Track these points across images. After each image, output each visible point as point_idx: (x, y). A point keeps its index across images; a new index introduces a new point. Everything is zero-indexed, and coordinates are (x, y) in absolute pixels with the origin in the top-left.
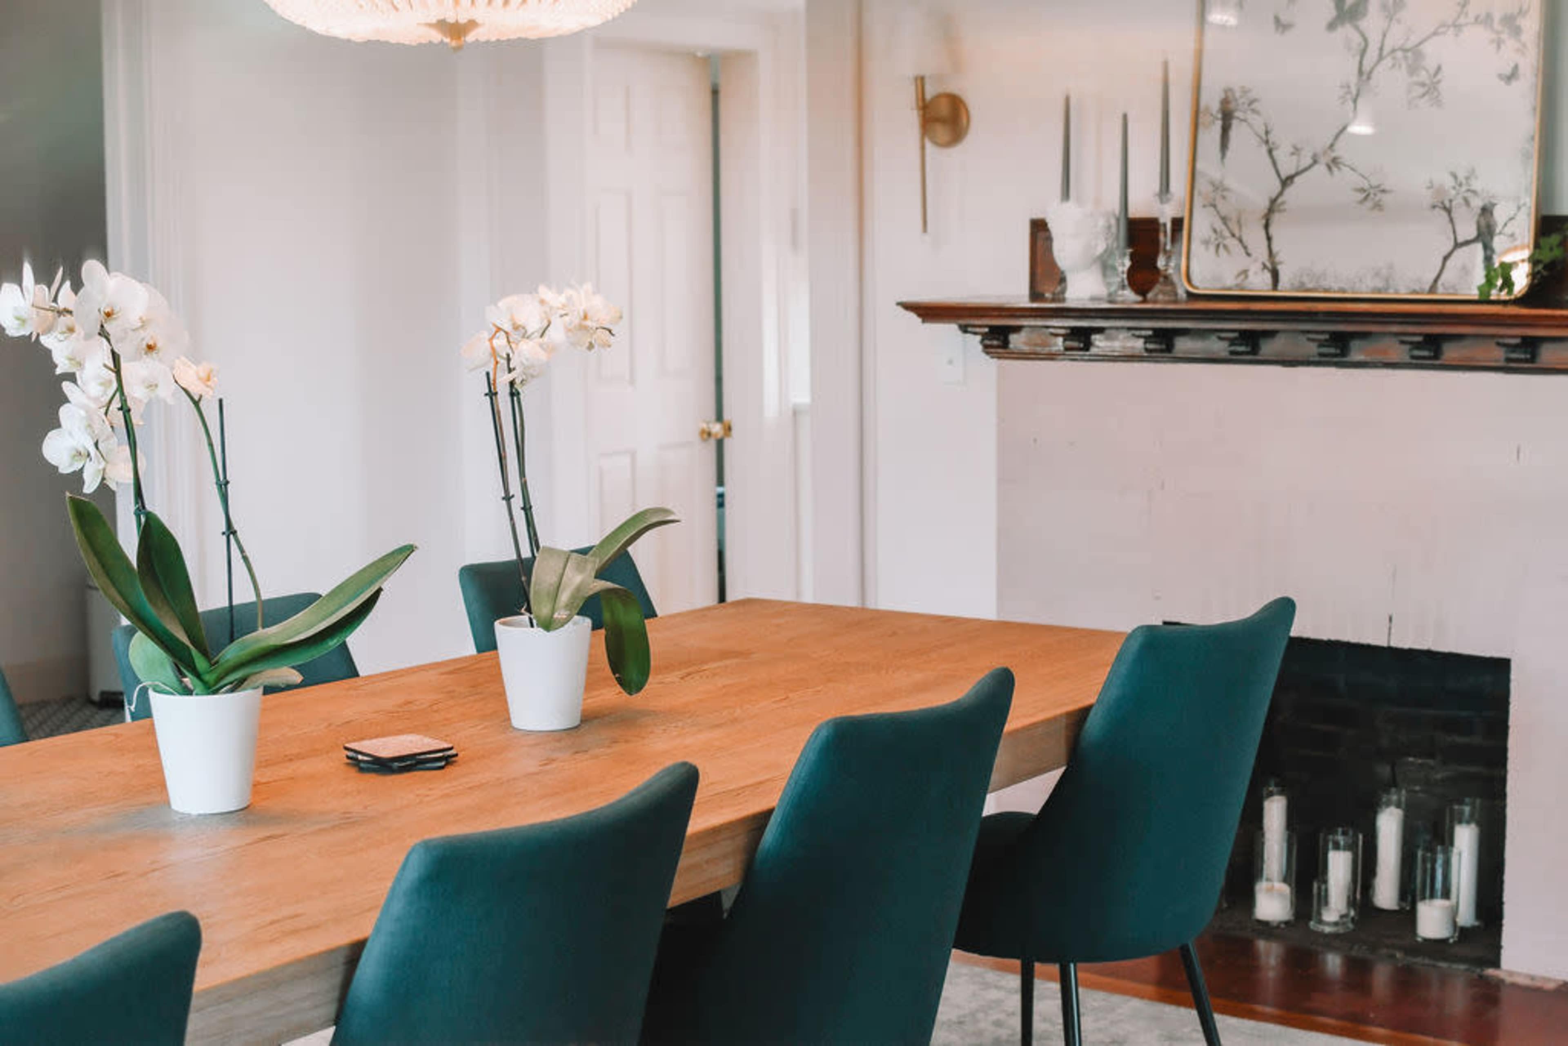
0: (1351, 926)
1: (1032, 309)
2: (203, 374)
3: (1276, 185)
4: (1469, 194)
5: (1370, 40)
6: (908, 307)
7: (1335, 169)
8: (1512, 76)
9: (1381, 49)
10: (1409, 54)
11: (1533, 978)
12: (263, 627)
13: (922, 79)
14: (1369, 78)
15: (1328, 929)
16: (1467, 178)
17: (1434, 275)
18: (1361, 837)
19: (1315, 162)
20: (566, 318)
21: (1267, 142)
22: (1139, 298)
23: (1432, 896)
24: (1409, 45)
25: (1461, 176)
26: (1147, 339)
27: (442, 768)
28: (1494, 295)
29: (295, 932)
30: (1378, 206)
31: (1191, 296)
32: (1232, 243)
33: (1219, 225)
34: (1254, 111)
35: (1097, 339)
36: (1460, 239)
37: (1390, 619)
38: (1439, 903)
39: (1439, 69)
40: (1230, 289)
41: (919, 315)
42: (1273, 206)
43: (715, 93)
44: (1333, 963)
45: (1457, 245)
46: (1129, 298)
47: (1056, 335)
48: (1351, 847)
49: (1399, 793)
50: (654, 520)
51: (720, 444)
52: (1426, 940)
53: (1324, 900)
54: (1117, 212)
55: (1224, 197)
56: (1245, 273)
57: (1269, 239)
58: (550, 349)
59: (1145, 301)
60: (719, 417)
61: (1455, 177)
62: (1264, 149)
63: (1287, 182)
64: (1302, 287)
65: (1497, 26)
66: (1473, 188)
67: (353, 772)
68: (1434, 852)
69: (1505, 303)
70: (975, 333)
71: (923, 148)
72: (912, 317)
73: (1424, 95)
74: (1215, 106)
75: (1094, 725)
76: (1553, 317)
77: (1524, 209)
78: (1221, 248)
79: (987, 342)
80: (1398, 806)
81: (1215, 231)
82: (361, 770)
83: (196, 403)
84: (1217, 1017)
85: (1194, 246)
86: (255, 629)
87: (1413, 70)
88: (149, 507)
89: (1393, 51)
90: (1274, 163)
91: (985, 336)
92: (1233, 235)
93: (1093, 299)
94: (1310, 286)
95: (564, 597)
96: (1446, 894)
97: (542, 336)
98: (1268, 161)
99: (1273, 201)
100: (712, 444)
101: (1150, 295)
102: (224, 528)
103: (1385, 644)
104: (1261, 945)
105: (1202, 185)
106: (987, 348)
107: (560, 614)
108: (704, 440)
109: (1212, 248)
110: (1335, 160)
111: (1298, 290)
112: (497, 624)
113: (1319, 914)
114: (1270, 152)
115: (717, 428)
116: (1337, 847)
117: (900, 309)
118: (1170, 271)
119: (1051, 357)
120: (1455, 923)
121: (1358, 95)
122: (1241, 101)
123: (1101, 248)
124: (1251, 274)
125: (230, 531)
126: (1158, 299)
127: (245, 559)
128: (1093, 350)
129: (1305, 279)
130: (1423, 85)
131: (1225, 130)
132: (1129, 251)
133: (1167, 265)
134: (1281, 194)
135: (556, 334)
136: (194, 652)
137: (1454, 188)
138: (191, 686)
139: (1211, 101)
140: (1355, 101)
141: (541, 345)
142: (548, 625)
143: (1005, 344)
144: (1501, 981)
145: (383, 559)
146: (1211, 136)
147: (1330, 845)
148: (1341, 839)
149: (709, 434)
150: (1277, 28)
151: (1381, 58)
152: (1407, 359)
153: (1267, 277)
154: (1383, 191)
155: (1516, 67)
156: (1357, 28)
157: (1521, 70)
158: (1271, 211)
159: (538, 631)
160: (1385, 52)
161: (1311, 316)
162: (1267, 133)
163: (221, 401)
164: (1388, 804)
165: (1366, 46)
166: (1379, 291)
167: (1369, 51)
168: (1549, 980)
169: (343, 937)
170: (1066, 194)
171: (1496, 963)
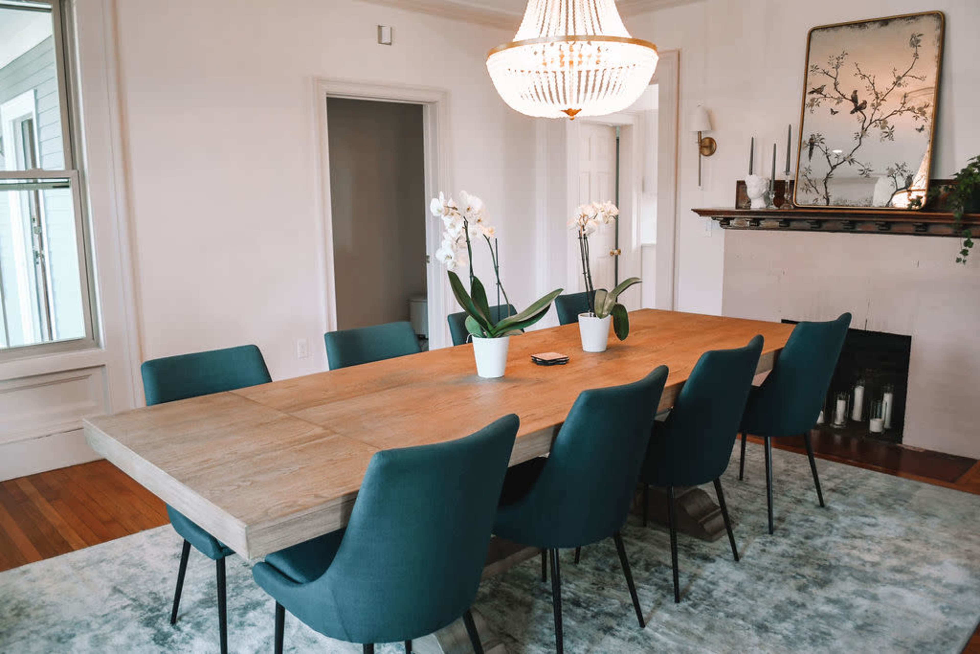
0: (845, 426)
1: (738, 212)
2: (490, 230)
3: (829, 169)
4: (903, 172)
5: (867, 117)
6: (695, 211)
7: (852, 163)
8: (921, 129)
9: (871, 120)
10: (882, 122)
11: (914, 448)
12: (511, 315)
13: (700, 132)
14: (866, 130)
15: (835, 427)
16: (902, 166)
17: (888, 201)
18: (849, 396)
19: (844, 160)
20: (603, 213)
21: (826, 153)
22: (777, 208)
23: (876, 417)
24: (882, 118)
25: (900, 165)
26: (781, 222)
27: (564, 364)
28: (913, 207)
29: (535, 420)
30: (868, 176)
31: (796, 207)
32: (812, 189)
33: (807, 183)
34: (822, 142)
35: (762, 223)
36: (899, 188)
37: (866, 321)
38: (878, 420)
39: (893, 127)
40: (810, 205)
41: (699, 214)
42: (828, 176)
43: (618, 140)
44: (838, 438)
45: (897, 190)
46: (773, 207)
47: (747, 221)
48: (846, 399)
49: (862, 381)
50: (634, 281)
51: (617, 257)
52: (873, 433)
53: (835, 416)
54: (771, 179)
55: (810, 173)
56: (817, 199)
57: (826, 188)
58: (597, 222)
59: (779, 209)
60: (617, 248)
61: (897, 165)
62: (825, 156)
63: (833, 167)
64: (838, 205)
65: (916, 111)
66: (904, 169)
67: (535, 365)
68: (877, 402)
69: (917, 210)
70: (718, 220)
71: (700, 157)
72: (696, 215)
73: (886, 137)
74: (807, 141)
75: (783, 355)
76: (936, 216)
77: (924, 177)
78: (808, 192)
79: (722, 223)
80: (862, 385)
81: (806, 185)
82: (538, 364)
83: (488, 240)
84: (815, 459)
85: (798, 191)
86: (507, 316)
87: (883, 128)
88: (475, 275)
89: (876, 120)
90: (829, 161)
91: (721, 221)
92: (813, 186)
93: (761, 208)
94: (841, 204)
95: (606, 307)
96: (880, 418)
97: (594, 218)
98: (827, 160)
99: (828, 175)
100: (614, 257)
101: (781, 207)
102: (496, 282)
103: (863, 329)
104: (813, 431)
105: (802, 169)
106: (722, 225)
107: (605, 313)
108: (612, 256)
109: (805, 191)
110: (852, 160)
111: (836, 205)
112: (579, 316)
113: (834, 421)
114: (827, 157)
115: (616, 252)
116: (840, 399)
117: (692, 212)
118: (788, 199)
119: (745, 228)
120: (883, 427)
121: (862, 136)
122: (817, 139)
123: (764, 191)
124: (819, 200)
125: (499, 283)
126: (785, 208)
127: (504, 293)
128: (760, 226)
129: (839, 202)
130: (887, 133)
131: (811, 149)
132: (774, 192)
133: (787, 197)
134: (831, 172)
135: (600, 218)
136: (488, 323)
137: (897, 169)
138: (486, 335)
139: (806, 138)
140: (860, 139)
141: (595, 222)
142: (601, 317)
143: (729, 224)
144: (903, 448)
145: (551, 293)
146: (805, 152)
147: (838, 398)
148: (841, 395)
149: (613, 254)
150: (832, 113)
151: (871, 123)
152: (877, 230)
153: (825, 201)
154: (870, 171)
155: (923, 126)
156: (862, 113)
157: (925, 127)
158: (827, 177)
159: (597, 319)
160: (873, 121)
161: (844, 215)
162: (827, 150)
163: (496, 239)
164: (859, 384)
165: (866, 118)
166: (867, 206)
167: (866, 122)
168: (921, 449)
169: (552, 422)
170: (751, 173)
171: (901, 442)
